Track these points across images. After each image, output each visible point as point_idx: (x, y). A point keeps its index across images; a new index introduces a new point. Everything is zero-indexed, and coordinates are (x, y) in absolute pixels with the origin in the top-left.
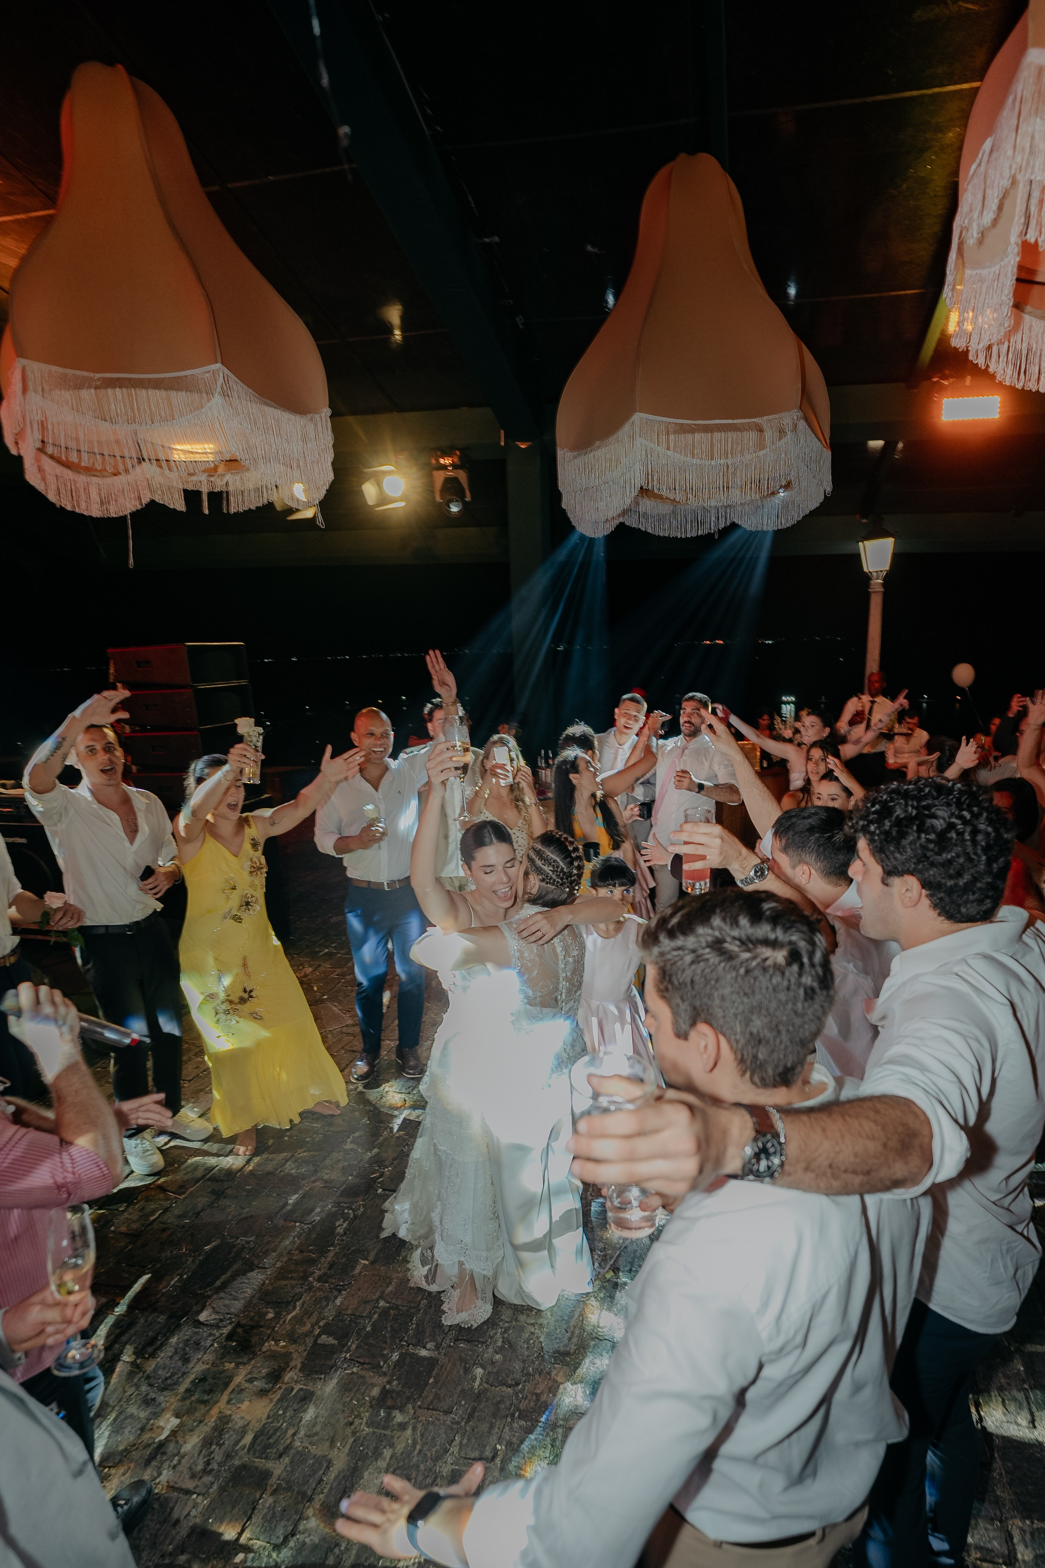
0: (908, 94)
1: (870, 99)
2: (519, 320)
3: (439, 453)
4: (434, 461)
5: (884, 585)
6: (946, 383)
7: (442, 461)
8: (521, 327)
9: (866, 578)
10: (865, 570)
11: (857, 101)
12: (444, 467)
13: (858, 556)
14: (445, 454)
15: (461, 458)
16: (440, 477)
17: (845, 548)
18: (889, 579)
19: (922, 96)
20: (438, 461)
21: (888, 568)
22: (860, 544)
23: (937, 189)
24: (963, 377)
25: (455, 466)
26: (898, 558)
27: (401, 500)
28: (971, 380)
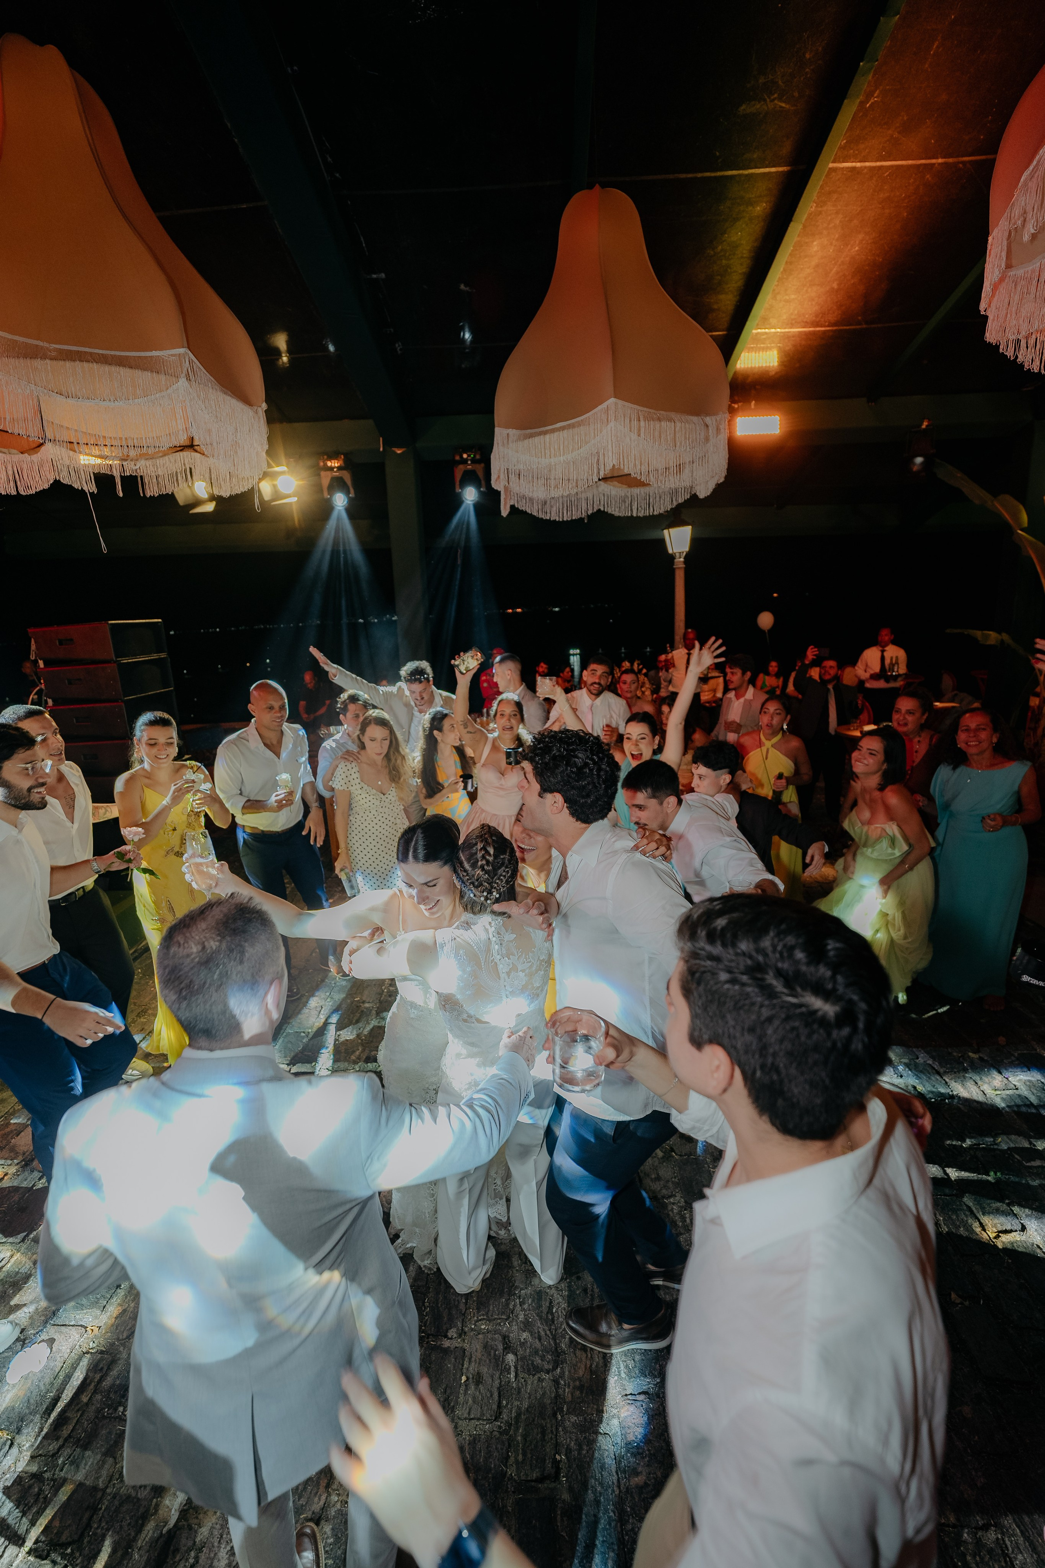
0: (730, 173)
1: (699, 175)
2: (398, 346)
3: (325, 457)
4: (322, 464)
5: (685, 562)
6: (736, 406)
7: (329, 464)
8: (399, 352)
9: (672, 557)
10: (670, 551)
11: (690, 176)
12: (331, 469)
13: (662, 541)
14: (330, 458)
15: (345, 461)
16: (326, 479)
17: (653, 535)
18: (688, 557)
19: (740, 175)
20: (325, 464)
21: (687, 549)
22: (666, 532)
23: (744, 252)
24: (750, 403)
25: (339, 468)
26: (695, 541)
27: (294, 496)
28: (755, 405)
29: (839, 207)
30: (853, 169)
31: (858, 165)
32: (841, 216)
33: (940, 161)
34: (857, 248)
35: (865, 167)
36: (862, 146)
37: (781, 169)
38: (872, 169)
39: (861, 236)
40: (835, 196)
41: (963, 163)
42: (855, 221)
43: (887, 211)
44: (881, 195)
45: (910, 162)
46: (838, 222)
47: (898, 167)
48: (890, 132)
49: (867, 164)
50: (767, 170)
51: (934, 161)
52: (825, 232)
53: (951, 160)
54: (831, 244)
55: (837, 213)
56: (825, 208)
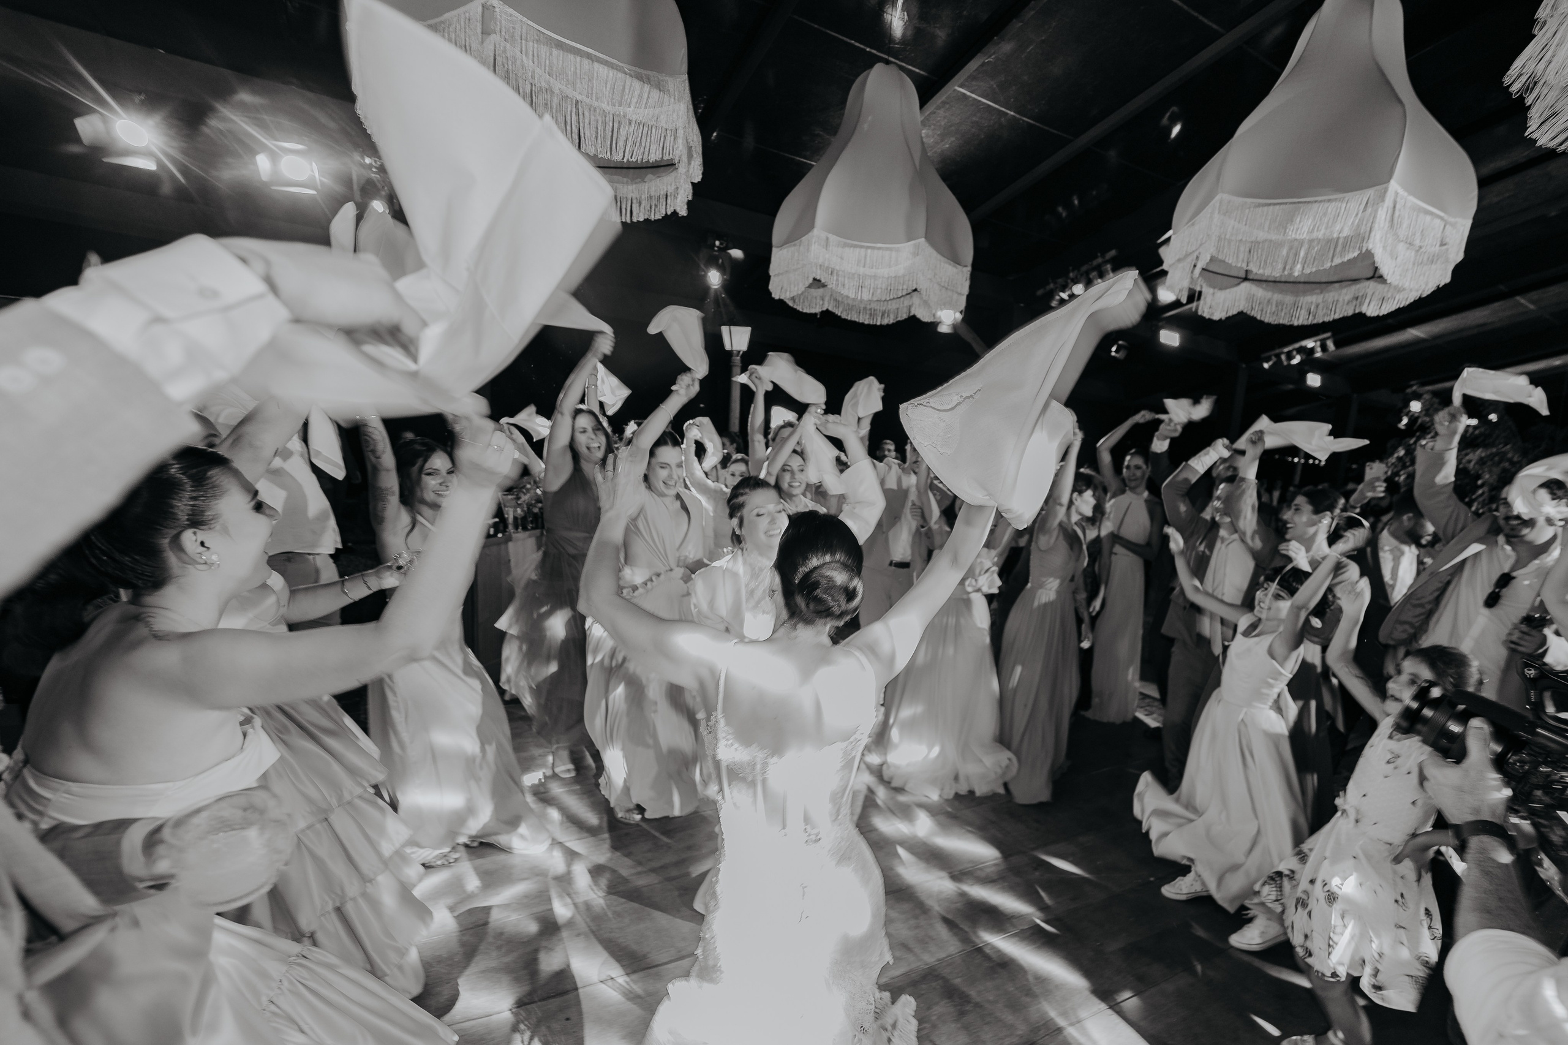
21: (745, 349)
29: (947, 114)
30: (964, 95)
31: (968, 93)
32: (946, 120)
33: (1012, 113)
34: (947, 146)
35: (971, 97)
36: (974, 83)
37: (922, 73)
38: (975, 99)
39: (953, 139)
40: (947, 106)
41: (1023, 121)
42: (953, 128)
43: (974, 130)
44: (974, 119)
45: (996, 106)
46: (943, 123)
47: (989, 106)
48: (992, 83)
49: (974, 96)
50: (914, 69)
51: (1009, 112)
52: (933, 127)
53: (1018, 116)
54: (933, 137)
55: (945, 118)
56: (939, 111)
